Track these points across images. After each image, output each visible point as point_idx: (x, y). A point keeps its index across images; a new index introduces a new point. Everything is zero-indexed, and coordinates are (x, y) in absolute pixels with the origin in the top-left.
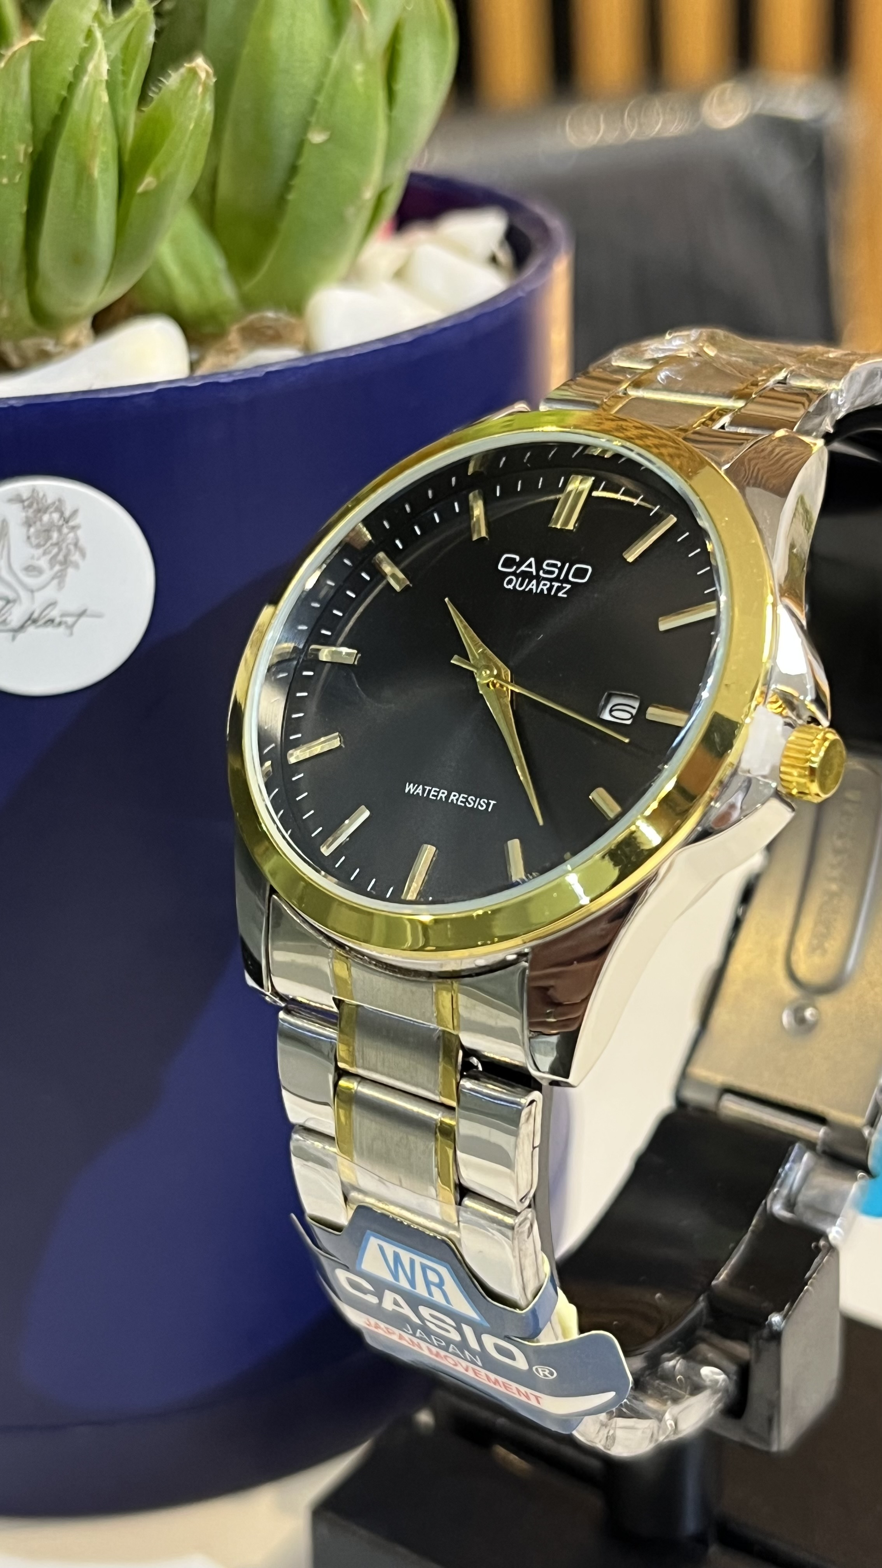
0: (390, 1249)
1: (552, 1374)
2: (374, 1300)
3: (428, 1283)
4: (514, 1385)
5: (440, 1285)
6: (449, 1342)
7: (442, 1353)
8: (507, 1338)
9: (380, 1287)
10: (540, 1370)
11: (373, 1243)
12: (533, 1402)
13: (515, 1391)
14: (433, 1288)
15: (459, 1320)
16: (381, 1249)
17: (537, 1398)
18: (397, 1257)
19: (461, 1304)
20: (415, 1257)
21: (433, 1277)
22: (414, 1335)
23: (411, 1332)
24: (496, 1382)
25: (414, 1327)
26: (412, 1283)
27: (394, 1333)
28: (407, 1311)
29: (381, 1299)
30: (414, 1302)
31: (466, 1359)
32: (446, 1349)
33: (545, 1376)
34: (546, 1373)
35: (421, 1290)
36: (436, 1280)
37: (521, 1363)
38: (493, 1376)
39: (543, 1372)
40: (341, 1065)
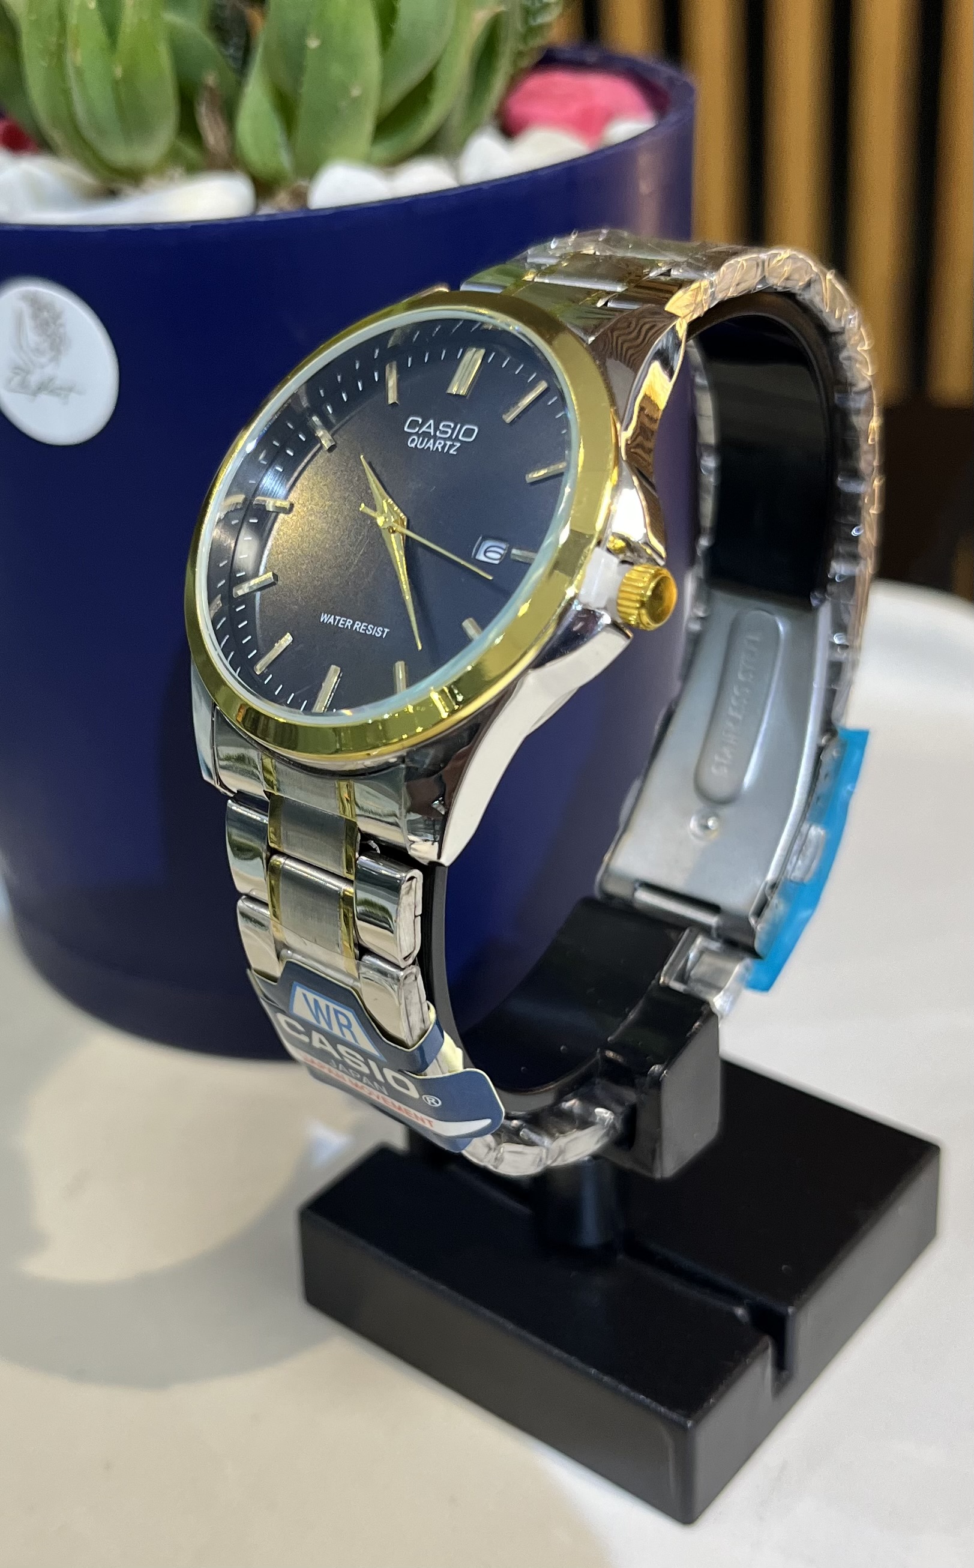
0: (311, 996)
1: (438, 1103)
2: (306, 1039)
3: (340, 1025)
4: (413, 1111)
5: (349, 1027)
6: (362, 1074)
7: (360, 1084)
8: (400, 1071)
9: (309, 1028)
10: (428, 1098)
11: (299, 991)
12: (427, 1125)
13: (413, 1116)
14: (344, 1029)
15: (366, 1056)
16: (305, 995)
17: (429, 1121)
18: (316, 1001)
19: (365, 1043)
20: (329, 1004)
21: (344, 1021)
22: (338, 1068)
23: (336, 1066)
24: (400, 1108)
25: (337, 1062)
26: (329, 1024)
27: (323, 1067)
28: (329, 1048)
29: (310, 1037)
30: (334, 1041)
31: (376, 1089)
32: (361, 1081)
33: (432, 1104)
34: (433, 1101)
35: (336, 1031)
36: (345, 1022)
37: (413, 1092)
38: (397, 1104)
39: (431, 1100)
40: (272, 845)
